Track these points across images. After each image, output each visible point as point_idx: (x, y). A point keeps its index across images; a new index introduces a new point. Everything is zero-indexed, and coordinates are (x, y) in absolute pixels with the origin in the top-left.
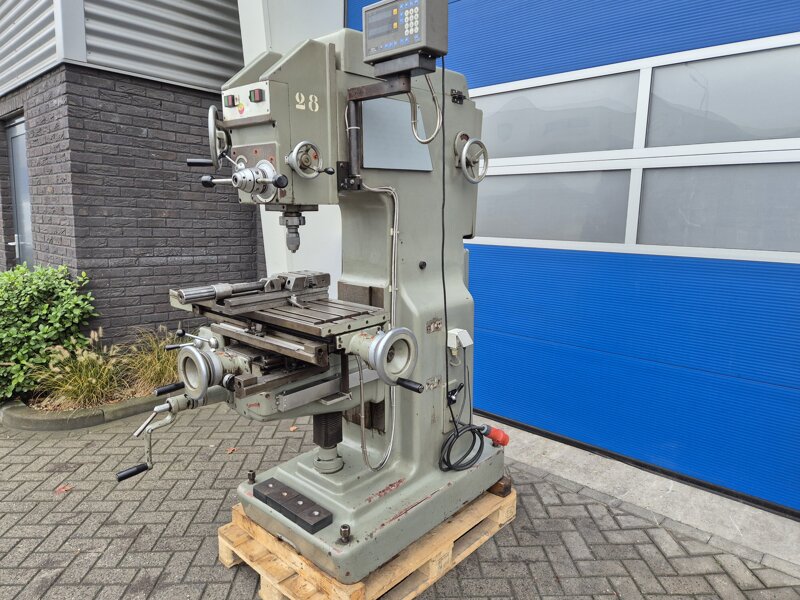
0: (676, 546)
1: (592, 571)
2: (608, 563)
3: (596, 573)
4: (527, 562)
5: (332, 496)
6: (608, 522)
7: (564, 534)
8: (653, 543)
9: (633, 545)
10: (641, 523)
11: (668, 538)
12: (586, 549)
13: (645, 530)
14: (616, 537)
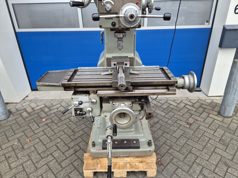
0: (175, 103)
1: (169, 117)
2: (170, 113)
3: (171, 117)
4: (158, 122)
5: (133, 134)
6: (159, 104)
7: (155, 111)
8: (171, 104)
9: (168, 107)
10: (165, 101)
11: (172, 102)
12: (163, 113)
13: (166, 102)
14: (165, 107)
